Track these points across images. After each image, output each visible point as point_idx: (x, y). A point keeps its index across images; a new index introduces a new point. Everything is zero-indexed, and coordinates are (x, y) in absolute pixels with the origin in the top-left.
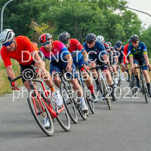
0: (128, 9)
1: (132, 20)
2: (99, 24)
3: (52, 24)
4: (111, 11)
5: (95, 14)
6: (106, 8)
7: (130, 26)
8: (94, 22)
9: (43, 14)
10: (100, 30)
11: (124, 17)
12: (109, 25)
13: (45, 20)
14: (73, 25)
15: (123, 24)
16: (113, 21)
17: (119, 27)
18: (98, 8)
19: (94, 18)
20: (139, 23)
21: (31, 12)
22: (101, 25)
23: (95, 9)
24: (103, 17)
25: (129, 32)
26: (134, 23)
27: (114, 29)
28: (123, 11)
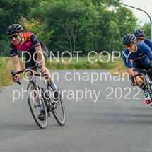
0: (123, 6)
1: (127, 17)
2: (92, 20)
3: (42, 20)
4: (104, 8)
5: (88, 10)
6: (100, 5)
7: (125, 23)
8: (87, 18)
9: (33, 10)
10: (93, 27)
11: (118, 14)
12: (103, 23)
13: (35, 16)
14: (64, 22)
15: (117, 21)
16: (107, 18)
17: (113, 24)
18: (91, 4)
19: (86, 14)
20: (135, 20)
21: (20, 7)
22: (94, 22)
23: (87, 5)
24: (96, 13)
25: (123, 30)
26: (129, 20)
27: (108, 26)
28: (117, 8)
